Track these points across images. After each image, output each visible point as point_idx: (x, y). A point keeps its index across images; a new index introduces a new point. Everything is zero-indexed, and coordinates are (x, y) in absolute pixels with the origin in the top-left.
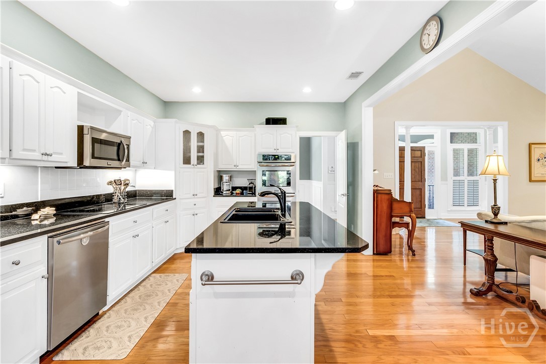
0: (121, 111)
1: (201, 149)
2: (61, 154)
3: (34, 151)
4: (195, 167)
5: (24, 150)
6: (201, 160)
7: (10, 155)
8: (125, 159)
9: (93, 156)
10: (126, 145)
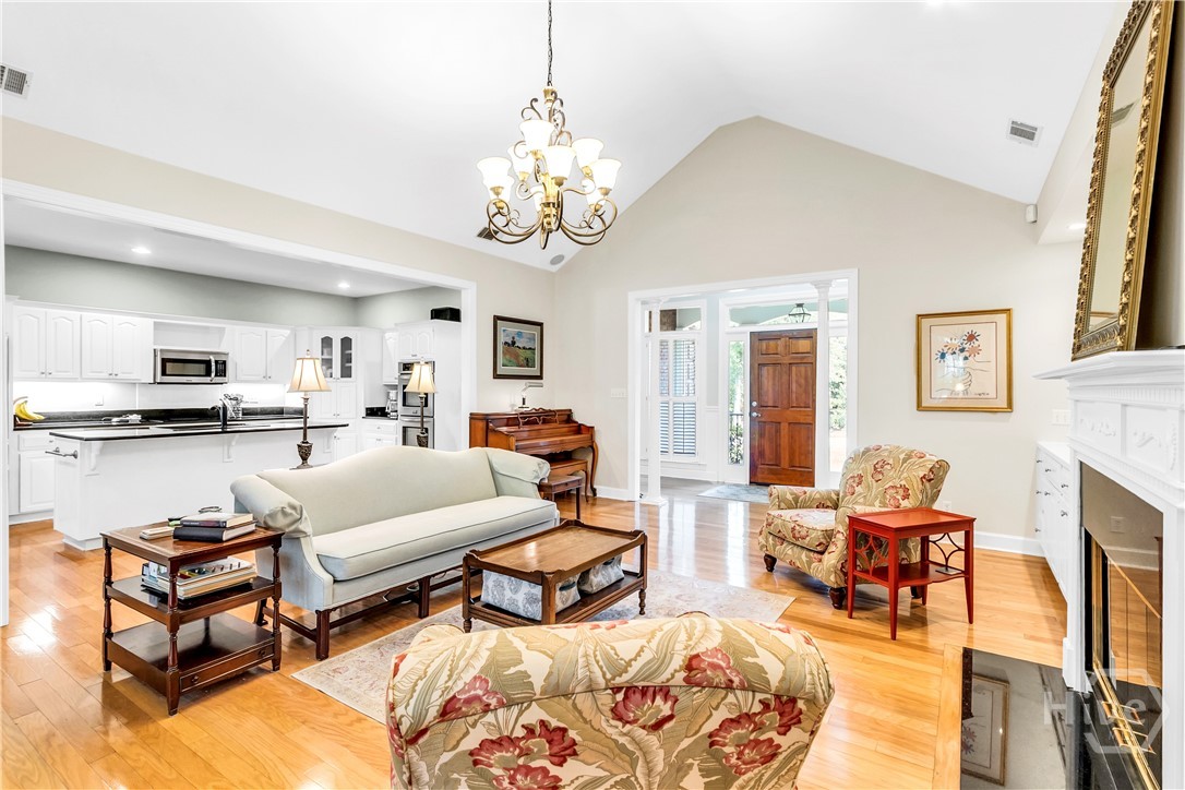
2: (132, 373)
3: (102, 372)
4: (339, 381)
5: (93, 372)
6: (346, 372)
7: (82, 376)
8: (213, 375)
9: (164, 373)
10: (216, 362)
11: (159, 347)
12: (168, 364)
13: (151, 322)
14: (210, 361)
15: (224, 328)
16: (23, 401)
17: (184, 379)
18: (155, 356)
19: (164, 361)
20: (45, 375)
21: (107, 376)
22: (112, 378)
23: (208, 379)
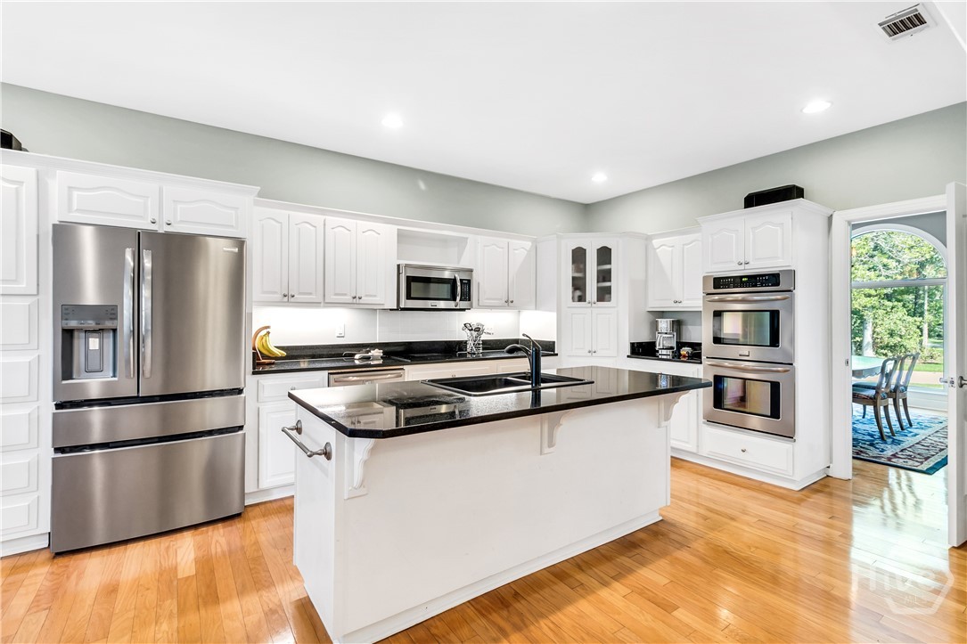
0: (467, 238)
1: (605, 276)
2: (375, 296)
3: (345, 295)
4: (594, 305)
5: (336, 294)
6: (604, 294)
7: (324, 299)
8: (458, 298)
9: (409, 297)
10: (461, 280)
11: (403, 262)
12: (413, 285)
13: (394, 229)
14: (455, 280)
15: (466, 239)
16: (264, 332)
17: (429, 304)
18: (399, 274)
19: (410, 280)
20: (288, 299)
21: (351, 301)
22: (355, 303)
23: (451, 304)
